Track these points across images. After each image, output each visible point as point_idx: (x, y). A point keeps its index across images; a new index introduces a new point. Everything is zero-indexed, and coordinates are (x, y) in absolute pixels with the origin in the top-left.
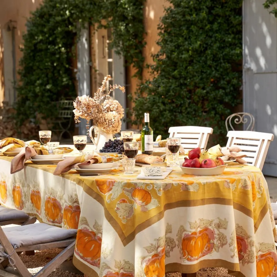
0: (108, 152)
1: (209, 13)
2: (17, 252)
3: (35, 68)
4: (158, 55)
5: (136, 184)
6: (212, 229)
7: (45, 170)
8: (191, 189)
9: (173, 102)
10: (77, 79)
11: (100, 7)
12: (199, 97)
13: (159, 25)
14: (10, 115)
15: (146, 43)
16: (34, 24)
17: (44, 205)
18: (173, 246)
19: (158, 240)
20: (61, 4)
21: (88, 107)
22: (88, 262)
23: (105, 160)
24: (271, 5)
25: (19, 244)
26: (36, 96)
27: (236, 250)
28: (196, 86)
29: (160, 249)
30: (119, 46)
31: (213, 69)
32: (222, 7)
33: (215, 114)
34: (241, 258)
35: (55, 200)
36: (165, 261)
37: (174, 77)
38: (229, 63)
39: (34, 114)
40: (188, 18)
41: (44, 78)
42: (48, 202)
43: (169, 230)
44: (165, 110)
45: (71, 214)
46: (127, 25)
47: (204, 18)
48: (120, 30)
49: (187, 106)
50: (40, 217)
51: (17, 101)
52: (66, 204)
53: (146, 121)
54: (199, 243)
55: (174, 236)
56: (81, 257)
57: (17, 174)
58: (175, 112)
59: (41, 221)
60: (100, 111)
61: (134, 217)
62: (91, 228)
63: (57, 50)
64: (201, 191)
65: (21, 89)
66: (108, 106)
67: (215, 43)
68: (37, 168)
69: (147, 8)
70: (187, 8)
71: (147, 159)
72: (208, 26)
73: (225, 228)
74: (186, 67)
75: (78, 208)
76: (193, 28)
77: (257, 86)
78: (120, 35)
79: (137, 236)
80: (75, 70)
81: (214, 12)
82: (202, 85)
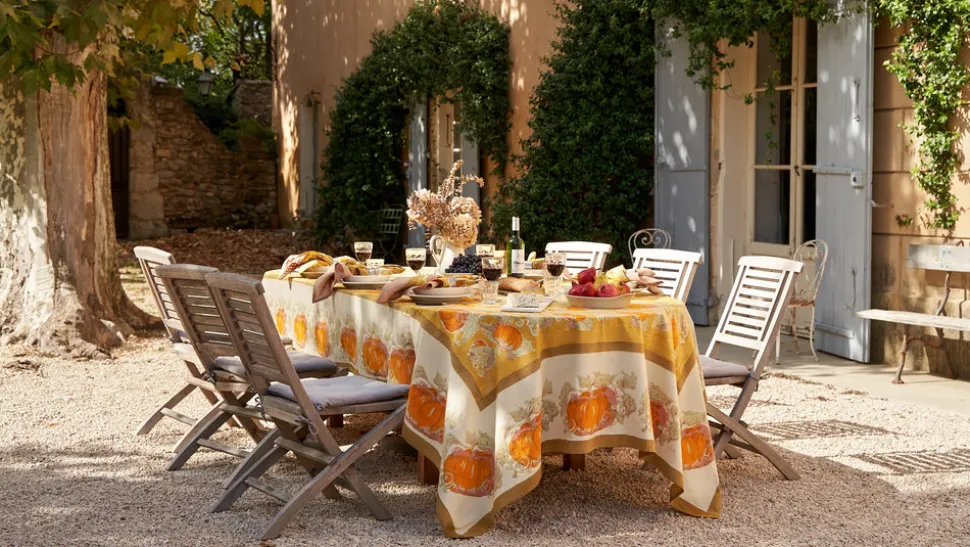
0: (459, 272)
1: (606, 82)
2: (322, 416)
3: (346, 160)
4: (529, 141)
5: (499, 318)
6: (613, 389)
7: (363, 297)
8: (582, 327)
9: (551, 211)
10: (408, 177)
11: (445, 72)
12: (589, 204)
13: (531, 98)
14: (307, 229)
15: (511, 125)
16: (347, 97)
17: (361, 350)
18: (554, 413)
19: (531, 402)
20: (387, 68)
21: (429, 206)
22: (425, 434)
23: (454, 283)
24: (696, 72)
25: (324, 404)
26: (346, 201)
27: (649, 420)
28: (585, 189)
29: (533, 416)
30: (471, 129)
31: (611, 163)
32: (625, 75)
33: (613, 230)
34: (657, 433)
35: (379, 342)
36: (541, 437)
37: (553, 174)
38: (634, 155)
39: (342, 227)
40: (575, 87)
41: (359, 174)
42: (368, 344)
43: (547, 390)
44: (538, 223)
45: (402, 362)
46: (484, 98)
47: (598, 89)
48: (474, 106)
49: (571, 217)
50: (355, 367)
51: (317, 208)
52: (393, 347)
53: (514, 229)
54: (594, 409)
55: (555, 399)
56: (415, 426)
57: (321, 303)
58: (554, 226)
59: (356, 373)
60: (446, 213)
61: (496, 368)
62: (430, 383)
63: (379, 133)
64: (597, 331)
65: (324, 191)
66: (458, 205)
67: (615, 124)
68: (351, 294)
69: (514, 74)
70: (574, 73)
71: (516, 284)
72: (605, 101)
73: (633, 388)
74: (572, 160)
75: (412, 353)
76: (582, 102)
77: (674, 190)
78: (472, 113)
79: (501, 396)
80: (406, 164)
81: (613, 80)
82: (593, 187)
